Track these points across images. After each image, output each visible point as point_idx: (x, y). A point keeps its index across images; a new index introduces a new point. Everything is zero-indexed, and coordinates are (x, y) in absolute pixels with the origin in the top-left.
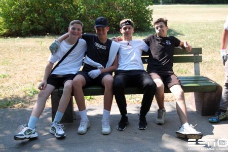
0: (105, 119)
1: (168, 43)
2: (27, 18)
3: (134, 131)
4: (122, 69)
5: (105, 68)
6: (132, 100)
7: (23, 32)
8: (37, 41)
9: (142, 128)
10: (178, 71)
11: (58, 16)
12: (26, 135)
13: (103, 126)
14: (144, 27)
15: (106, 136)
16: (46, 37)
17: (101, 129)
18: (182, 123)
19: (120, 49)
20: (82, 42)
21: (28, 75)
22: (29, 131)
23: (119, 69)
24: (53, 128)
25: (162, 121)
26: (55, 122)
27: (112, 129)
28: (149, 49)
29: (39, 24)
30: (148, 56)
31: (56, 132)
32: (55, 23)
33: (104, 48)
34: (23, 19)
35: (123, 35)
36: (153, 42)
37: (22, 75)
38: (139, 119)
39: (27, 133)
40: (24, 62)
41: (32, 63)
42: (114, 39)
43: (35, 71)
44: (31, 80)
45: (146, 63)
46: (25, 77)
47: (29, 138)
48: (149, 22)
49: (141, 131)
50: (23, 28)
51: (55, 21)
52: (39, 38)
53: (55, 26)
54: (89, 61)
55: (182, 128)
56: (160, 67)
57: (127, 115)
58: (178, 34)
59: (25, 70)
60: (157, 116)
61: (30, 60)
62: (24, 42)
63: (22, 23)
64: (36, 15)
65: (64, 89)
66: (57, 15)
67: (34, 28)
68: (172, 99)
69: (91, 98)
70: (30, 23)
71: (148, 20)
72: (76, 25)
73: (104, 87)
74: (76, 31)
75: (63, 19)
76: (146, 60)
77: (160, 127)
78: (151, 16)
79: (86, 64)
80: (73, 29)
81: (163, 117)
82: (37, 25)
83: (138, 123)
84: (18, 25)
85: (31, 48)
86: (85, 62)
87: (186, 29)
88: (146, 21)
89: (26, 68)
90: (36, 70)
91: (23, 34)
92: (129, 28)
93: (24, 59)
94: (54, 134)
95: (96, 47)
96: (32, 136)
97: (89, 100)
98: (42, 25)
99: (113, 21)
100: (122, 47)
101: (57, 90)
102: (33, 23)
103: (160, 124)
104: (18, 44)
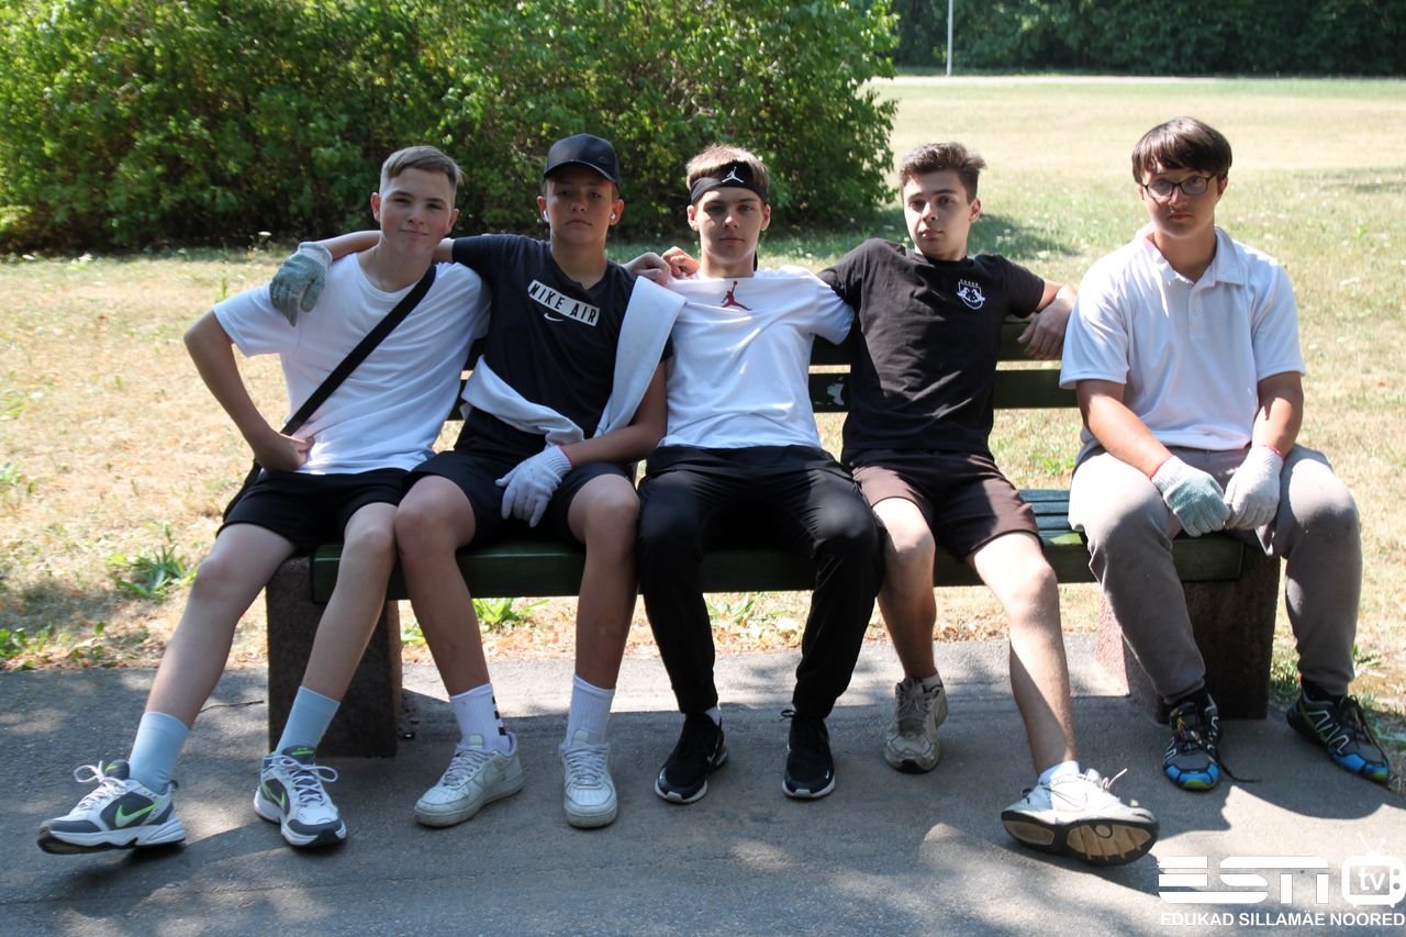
0: (583, 734)
1: (971, 295)
2: (146, 139)
3: (757, 810)
4: (691, 442)
5: (589, 434)
6: (755, 628)
7: (115, 223)
8: (198, 281)
9: (801, 791)
10: (1032, 459)
11: (331, 132)
12: (112, 826)
13: (570, 778)
14: (843, 206)
15: (589, 836)
16: (255, 253)
17: (561, 794)
18: (1040, 762)
19: (679, 324)
20: (456, 279)
21: (140, 480)
22: (131, 802)
23: (671, 440)
24: (276, 788)
25: (921, 748)
26: (285, 752)
27: (622, 798)
28: (856, 325)
29: (217, 178)
30: (846, 369)
31: (287, 810)
32: (313, 176)
33: (586, 315)
34: (122, 147)
35: (705, 243)
36: (880, 286)
37: (105, 480)
38: (786, 737)
39: (121, 818)
40: (119, 399)
41: (164, 405)
42: (650, 265)
43: (180, 456)
44: (156, 510)
45: (835, 409)
46: (121, 490)
47: (132, 844)
48: (874, 176)
49: (798, 810)
50: (118, 200)
51: (310, 163)
52: (212, 259)
53: (307, 189)
54: (493, 391)
55: (1039, 790)
56: (917, 430)
57: (715, 714)
58: (1043, 246)
59: (121, 446)
60: (894, 723)
61: (155, 386)
62: (120, 282)
63: (110, 169)
64: (196, 123)
65: (345, 559)
66: (323, 124)
67: (183, 204)
68: (988, 625)
69: (507, 615)
70: (159, 169)
71: (866, 165)
72: (415, 181)
73: (578, 547)
74: (418, 211)
75: (358, 151)
76: (835, 391)
77: (913, 784)
78: (881, 137)
79: (476, 411)
80: (402, 199)
81: (928, 724)
82: (202, 186)
83: (780, 762)
84: (89, 183)
85: (158, 322)
86: (474, 398)
87: (1088, 218)
88: (856, 165)
89: (125, 435)
90: (186, 448)
91: (115, 240)
92: (743, 208)
93: (119, 386)
94: (277, 825)
95: (539, 309)
96: (150, 835)
97: (497, 627)
98: (233, 183)
99: (656, 165)
100: (695, 318)
101: (306, 561)
102: (176, 170)
103: (909, 768)
104: (86, 292)
